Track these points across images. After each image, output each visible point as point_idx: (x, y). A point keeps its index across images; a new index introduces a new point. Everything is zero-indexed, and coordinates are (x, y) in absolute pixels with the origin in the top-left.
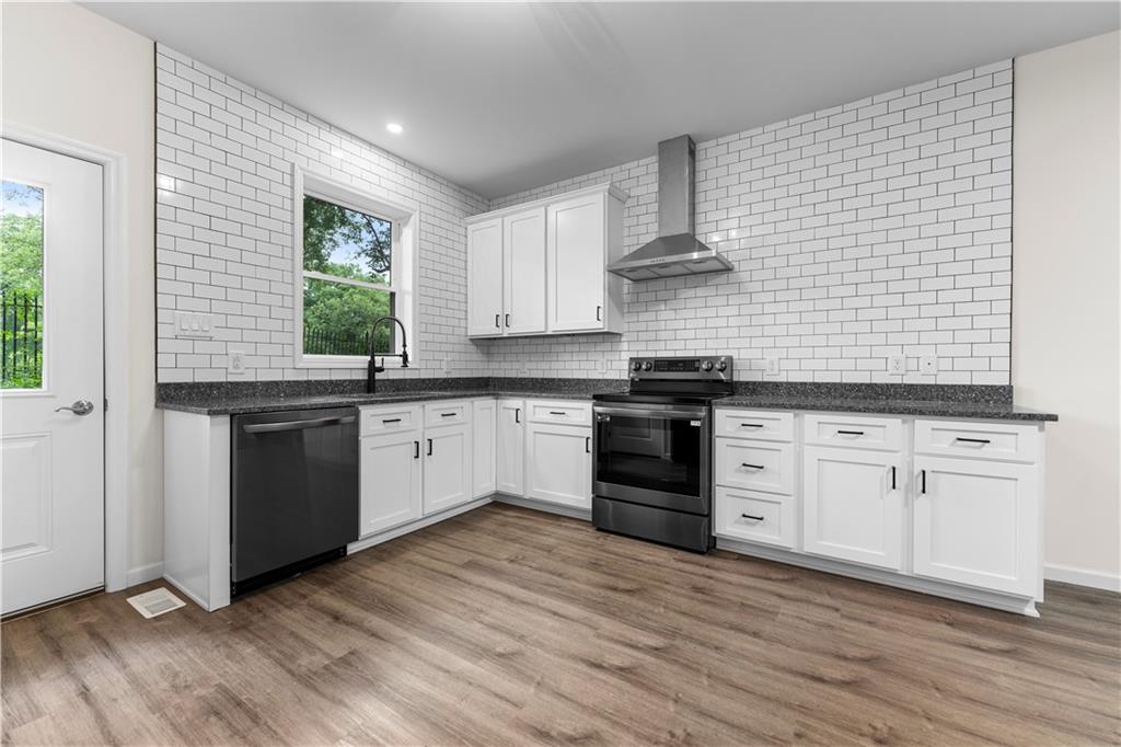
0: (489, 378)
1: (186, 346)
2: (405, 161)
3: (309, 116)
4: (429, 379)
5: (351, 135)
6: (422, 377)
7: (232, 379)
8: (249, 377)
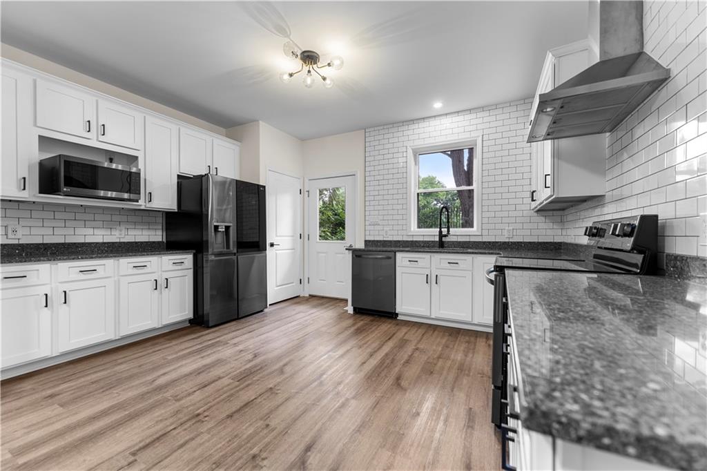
0: (561, 243)
1: (372, 228)
2: (470, 110)
3: (413, 121)
4: (489, 242)
5: (435, 116)
6: (484, 240)
7: (385, 239)
8: (390, 239)
